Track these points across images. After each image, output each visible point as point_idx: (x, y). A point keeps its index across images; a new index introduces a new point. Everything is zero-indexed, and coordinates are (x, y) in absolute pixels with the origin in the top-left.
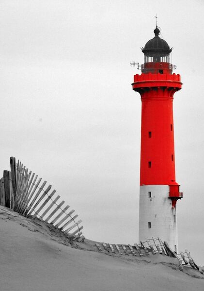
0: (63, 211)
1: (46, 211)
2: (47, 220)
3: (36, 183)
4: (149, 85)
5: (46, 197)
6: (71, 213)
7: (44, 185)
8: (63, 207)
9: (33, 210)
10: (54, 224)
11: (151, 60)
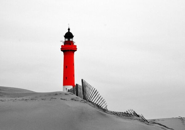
0: (101, 100)
1: (95, 100)
2: (96, 103)
3: (91, 89)
4: (66, 49)
5: (95, 94)
6: (104, 100)
7: (94, 90)
8: (101, 98)
9: (91, 99)
10: (98, 104)
11: (67, 40)
